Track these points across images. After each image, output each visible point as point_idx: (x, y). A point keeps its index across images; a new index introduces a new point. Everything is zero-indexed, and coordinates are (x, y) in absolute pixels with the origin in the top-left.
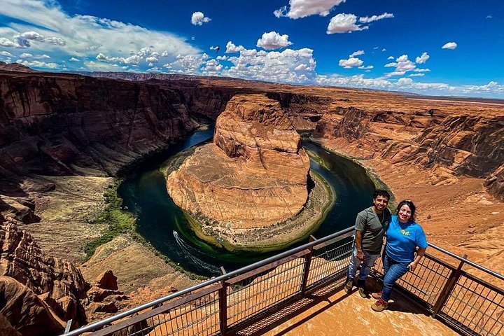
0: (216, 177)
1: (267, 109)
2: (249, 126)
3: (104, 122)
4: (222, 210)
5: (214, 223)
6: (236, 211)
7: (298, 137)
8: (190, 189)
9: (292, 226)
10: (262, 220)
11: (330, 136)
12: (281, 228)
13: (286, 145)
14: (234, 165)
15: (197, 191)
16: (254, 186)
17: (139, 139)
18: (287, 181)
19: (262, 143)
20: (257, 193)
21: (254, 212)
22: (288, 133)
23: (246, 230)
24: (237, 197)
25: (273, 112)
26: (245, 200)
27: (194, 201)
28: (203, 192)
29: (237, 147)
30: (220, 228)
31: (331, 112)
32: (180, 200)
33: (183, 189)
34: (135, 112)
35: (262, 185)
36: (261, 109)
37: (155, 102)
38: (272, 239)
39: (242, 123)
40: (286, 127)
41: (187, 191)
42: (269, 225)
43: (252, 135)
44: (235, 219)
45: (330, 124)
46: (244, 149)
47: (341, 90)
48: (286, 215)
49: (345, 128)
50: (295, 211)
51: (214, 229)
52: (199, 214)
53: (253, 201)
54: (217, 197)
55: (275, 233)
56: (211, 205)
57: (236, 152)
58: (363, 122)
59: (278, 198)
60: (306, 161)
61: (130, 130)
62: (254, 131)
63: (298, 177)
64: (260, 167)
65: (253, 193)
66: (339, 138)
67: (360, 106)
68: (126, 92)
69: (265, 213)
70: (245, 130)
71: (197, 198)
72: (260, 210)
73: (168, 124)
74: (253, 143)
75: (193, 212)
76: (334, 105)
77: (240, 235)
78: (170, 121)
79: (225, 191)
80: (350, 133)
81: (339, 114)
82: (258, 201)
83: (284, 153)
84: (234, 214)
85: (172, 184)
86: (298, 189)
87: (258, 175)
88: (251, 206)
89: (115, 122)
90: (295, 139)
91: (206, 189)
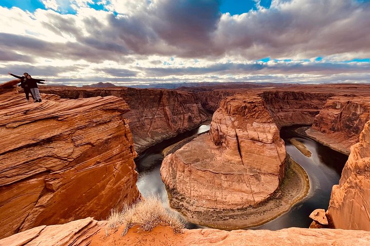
0: (197, 160)
1: (248, 105)
2: (233, 119)
3: (134, 117)
4: (192, 189)
5: (182, 198)
6: (204, 191)
7: (274, 129)
8: (175, 169)
9: (252, 214)
10: (223, 203)
11: (327, 131)
12: (240, 213)
13: (262, 136)
14: (217, 152)
15: (179, 171)
16: (226, 171)
17: (157, 128)
18: (260, 170)
19: (240, 133)
20: (226, 177)
21: (218, 194)
22: (266, 125)
23: (206, 209)
24: (208, 179)
25: (254, 108)
26: (214, 183)
27: (174, 178)
28: (184, 171)
29: (221, 137)
30: (185, 204)
31: (328, 107)
32: (165, 177)
33: (170, 168)
34: (157, 110)
35: (233, 171)
36: (244, 105)
37: (173, 103)
38: (226, 222)
39: (227, 117)
40: (264, 121)
41: (173, 169)
42: (228, 208)
43: (234, 127)
44: (200, 197)
45: (327, 119)
46: (226, 139)
47: (348, 86)
48: (248, 202)
49: (343, 123)
50: (258, 199)
51: (181, 203)
52: (173, 189)
53: (221, 184)
54: (192, 177)
55: (231, 217)
56: (186, 183)
57: (220, 141)
58: (363, 116)
59: (244, 185)
60: (282, 152)
61: (151, 122)
62: (236, 123)
63: (270, 167)
64: (236, 155)
65: (223, 177)
66: (336, 133)
67: (359, 100)
68: (153, 96)
69: (228, 197)
70: (229, 123)
71: (177, 176)
72: (225, 193)
73: (180, 119)
74: (233, 133)
75: (170, 187)
76: (330, 101)
77: (199, 212)
78: (182, 116)
79: (199, 173)
80: (349, 127)
81: (335, 109)
82: (225, 185)
83: (260, 144)
84: (200, 194)
85: (165, 163)
86: (268, 178)
87: (232, 162)
88: (218, 189)
89: (142, 117)
90: (271, 131)
91: (186, 170)
